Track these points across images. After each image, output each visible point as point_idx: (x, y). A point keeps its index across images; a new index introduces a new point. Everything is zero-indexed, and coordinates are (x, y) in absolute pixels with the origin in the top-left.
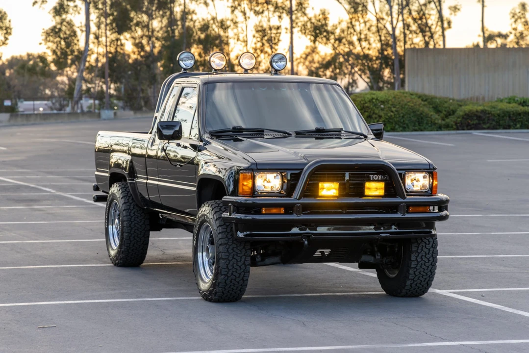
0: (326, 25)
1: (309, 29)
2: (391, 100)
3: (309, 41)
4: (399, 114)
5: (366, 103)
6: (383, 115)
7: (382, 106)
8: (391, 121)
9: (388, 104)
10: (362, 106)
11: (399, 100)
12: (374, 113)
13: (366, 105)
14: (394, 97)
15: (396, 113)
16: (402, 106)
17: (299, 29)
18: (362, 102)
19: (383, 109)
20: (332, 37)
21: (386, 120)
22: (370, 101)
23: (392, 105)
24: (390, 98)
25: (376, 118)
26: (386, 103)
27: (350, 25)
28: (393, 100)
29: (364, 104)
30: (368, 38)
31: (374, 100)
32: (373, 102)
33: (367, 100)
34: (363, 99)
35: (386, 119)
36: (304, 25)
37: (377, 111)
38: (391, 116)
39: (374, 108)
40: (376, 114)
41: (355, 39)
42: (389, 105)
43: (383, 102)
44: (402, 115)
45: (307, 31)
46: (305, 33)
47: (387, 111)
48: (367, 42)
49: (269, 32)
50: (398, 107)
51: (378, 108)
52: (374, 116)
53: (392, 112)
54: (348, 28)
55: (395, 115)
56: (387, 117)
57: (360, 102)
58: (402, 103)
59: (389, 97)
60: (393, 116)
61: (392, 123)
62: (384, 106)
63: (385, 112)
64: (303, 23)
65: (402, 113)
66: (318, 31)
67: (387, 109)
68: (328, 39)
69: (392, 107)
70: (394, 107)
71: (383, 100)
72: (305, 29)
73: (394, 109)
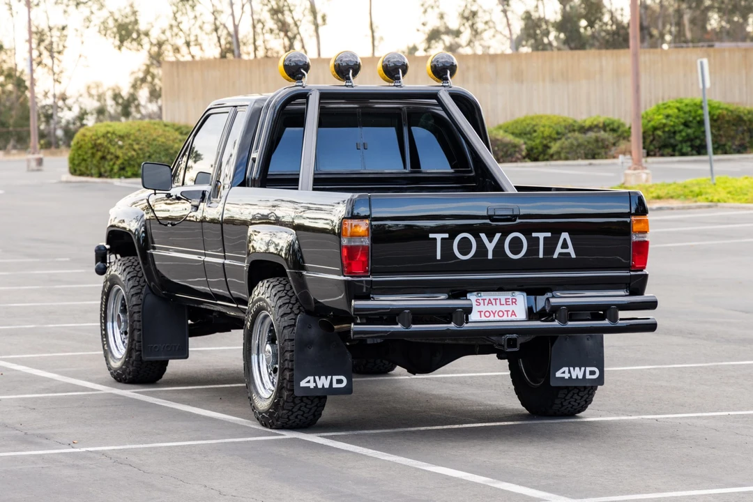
0: (136, 22)
1: (111, 29)
2: (134, 134)
3: (113, 46)
4: (144, 154)
5: (99, 138)
6: (121, 155)
7: (120, 143)
8: (132, 163)
9: (129, 139)
10: (93, 142)
11: (146, 134)
12: (109, 152)
13: (99, 141)
14: (139, 130)
15: (140, 152)
16: (148, 143)
17: (97, 29)
18: (94, 138)
19: (121, 147)
20: (145, 40)
21: (126, 163)
22: (103, 136)
23: (134, 140)
24: (133, 132)
25: (111, 160)
26: (126, 139)
27: (174, 23)
28: (137, 134)
29: (96, 140)
30: (200, 41)
31: (109, 135)
32: (108, 138)
33: (100, 134)
34: (94, 133)
35: (125, 160)
36: (103, 23)
37: (112, 150)
38: (133, 156)
39: (109, 145)
40: (112, 154)
41: (180, 42)
42: (130, 141)
43: (122, 137)
44: (147, 154)
45: (109, 32)
46: (105, 35)
47: (127, 149)
48: (198, 47)
49: (48, 34)
50: (142, 143)
51: (114, 145)
52: (109, 157)
53: (134, 150)
54: (171, 26)
55: (138, 154)
56: (126, 158)
57: (91, 137)
58: (148, 137)
59: (131, 130)
60: (135, 156)
61: (134, 166)
62: (124, 142)
63: (124, 151)
64: (102, 20)
65: (149, 152)
66: (123, 32)
67: (127, 147)
68: (140, 44)
69: (134, 143)
70: (138, 144)
71: (121, 134)
72: (106, 29)
73: (136, 147)
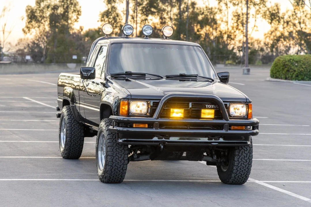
0: (278, 12)
1: (267, 15)
2: (302, 61)
3: (268, 23)
4: (307, 70)
5: (286, 62)
6: (297, 70)
7: (296, 64)
8: (302, 74)
9: (300, 63)
10: (284, 64)
11: (308, 61)
12: (291, 68)
13: (286, 63)
14: (305, 59)
15: (305, 69)
16: (309, 65)
17: (262, 15)
18: (284, 61)
19: (297, 66)
20: (282, 21)
21: (298, 73)
22: (288, 61)
23: (303, 63)
24: (302, 59)
25: (292, 72)
26: (299, 62)
27: (294, 14)
28: (304, 61)
29: (285, 62)
30: (305, 22)
31: (291, 61)
32: (291, 62)
33: (287, 60)
34: (284, 59)
35: (299, 72)
36: (264, 13)
37: (293, 67)
38: (302, 70)
39: (291, 65)
40: (292, 69)
41: (296, 22)
42: (301, 64)
43: (297, 62)
44: (309, 70)
45: (267, 16)
46: (265, 18)
47: (299, 67)
48: (304, 24)
49: (242, 16)
50: (306, 65)
51: (293, 65)
52: (291, 70)
53: (303, 68)
54: (293, 15)
55: (304, 70)
56: (299, 71)
57: (283, 61)
58: (309, 62)
59: (301, 59)
60: (303, 71)
61: (302, 75)
62: (298, 64)
63: (298, 68)
64: (264, 11)
65: (309, 69)
66: (273, 17)
67: (299, 66)
68: (279, 22)
69: (303, 65)
70: (304, 65)
71: (297, 60)
72: (265, 15)
73: (304, 66)
